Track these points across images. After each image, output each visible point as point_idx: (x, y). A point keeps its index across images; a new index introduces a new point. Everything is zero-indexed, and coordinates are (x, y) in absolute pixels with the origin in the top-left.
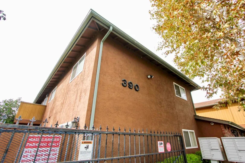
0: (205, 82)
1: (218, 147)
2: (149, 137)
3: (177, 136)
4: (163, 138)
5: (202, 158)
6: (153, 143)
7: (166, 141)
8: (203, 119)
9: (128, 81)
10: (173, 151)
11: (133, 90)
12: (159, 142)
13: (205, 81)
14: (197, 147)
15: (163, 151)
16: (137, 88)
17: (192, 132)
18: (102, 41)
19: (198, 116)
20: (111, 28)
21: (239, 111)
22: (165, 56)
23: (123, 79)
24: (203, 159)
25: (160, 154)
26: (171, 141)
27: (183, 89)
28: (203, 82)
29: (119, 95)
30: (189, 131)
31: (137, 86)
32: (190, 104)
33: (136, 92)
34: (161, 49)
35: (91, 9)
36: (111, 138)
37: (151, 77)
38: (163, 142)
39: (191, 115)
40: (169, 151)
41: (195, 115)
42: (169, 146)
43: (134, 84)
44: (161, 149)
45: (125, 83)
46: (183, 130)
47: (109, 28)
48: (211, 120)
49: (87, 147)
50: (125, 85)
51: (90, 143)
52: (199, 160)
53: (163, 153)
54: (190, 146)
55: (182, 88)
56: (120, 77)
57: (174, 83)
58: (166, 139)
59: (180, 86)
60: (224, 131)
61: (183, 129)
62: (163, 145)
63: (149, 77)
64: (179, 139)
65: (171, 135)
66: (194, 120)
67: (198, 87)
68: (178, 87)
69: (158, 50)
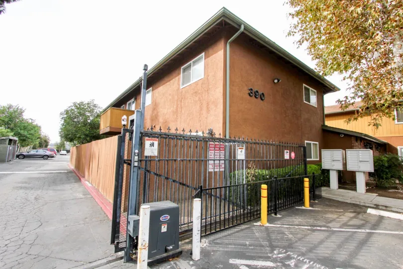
0: (346, 80)
1: (341, 159)
2: (279, 147)
3: (301, 147)
4: (289, 148)
5: (321, 168)
6: (281, 151)
7: (291, 150)
8: (331, 129)
9: (255, 90)
10: (296, 159)
11: (259, 99)
12: (285, 151)
13: (348, 78)
14: (318, 159)
15: (288, 158)
16: (262, 97)
17: (316, 144)
18: (229, 41)
19: (327, 126)
20: (242, 27)
21: (369, 125)
22: (297, 46)
23: (250, 88)
24: (323, 169)
25: (286, 160)
26: (296, 151)
27: (315, 92)
28: (344, 79)
29: (246, 106)
30: (312, 142)
31: (263, 94)
32: (319, 111)
33: (262, 101)
34: (293, 35)
35: (224, 7)
36: (254, 146)
37: (278, 81)
38: (288, 151)
39: (318, 126)
40: (293, 158)
41: (324, 125)
42: (293, 155)
43: (260, 92)
44: (287, 157)
45: (251, 93)
46: (306, 142)
47: (240, 26)
48: (342, 132)
49: (241, 151)
50: (252, 95)
51: (243, 149)
52: (318, 169)
53: (288, 160)
54: (311, 158)
55: (313, 91)
56: (246, 85)
57: (304, 85)
58: (291, 149)
59: (310, 88)
60: (353, 143)
61: (307, 140)
62: (288, 154)
63: (276, 81)
64: (302, 150)
65: (295, 146)
66: (320, 131)
67: (335, 89)
68: (309, 89)
69: (289, 35)
